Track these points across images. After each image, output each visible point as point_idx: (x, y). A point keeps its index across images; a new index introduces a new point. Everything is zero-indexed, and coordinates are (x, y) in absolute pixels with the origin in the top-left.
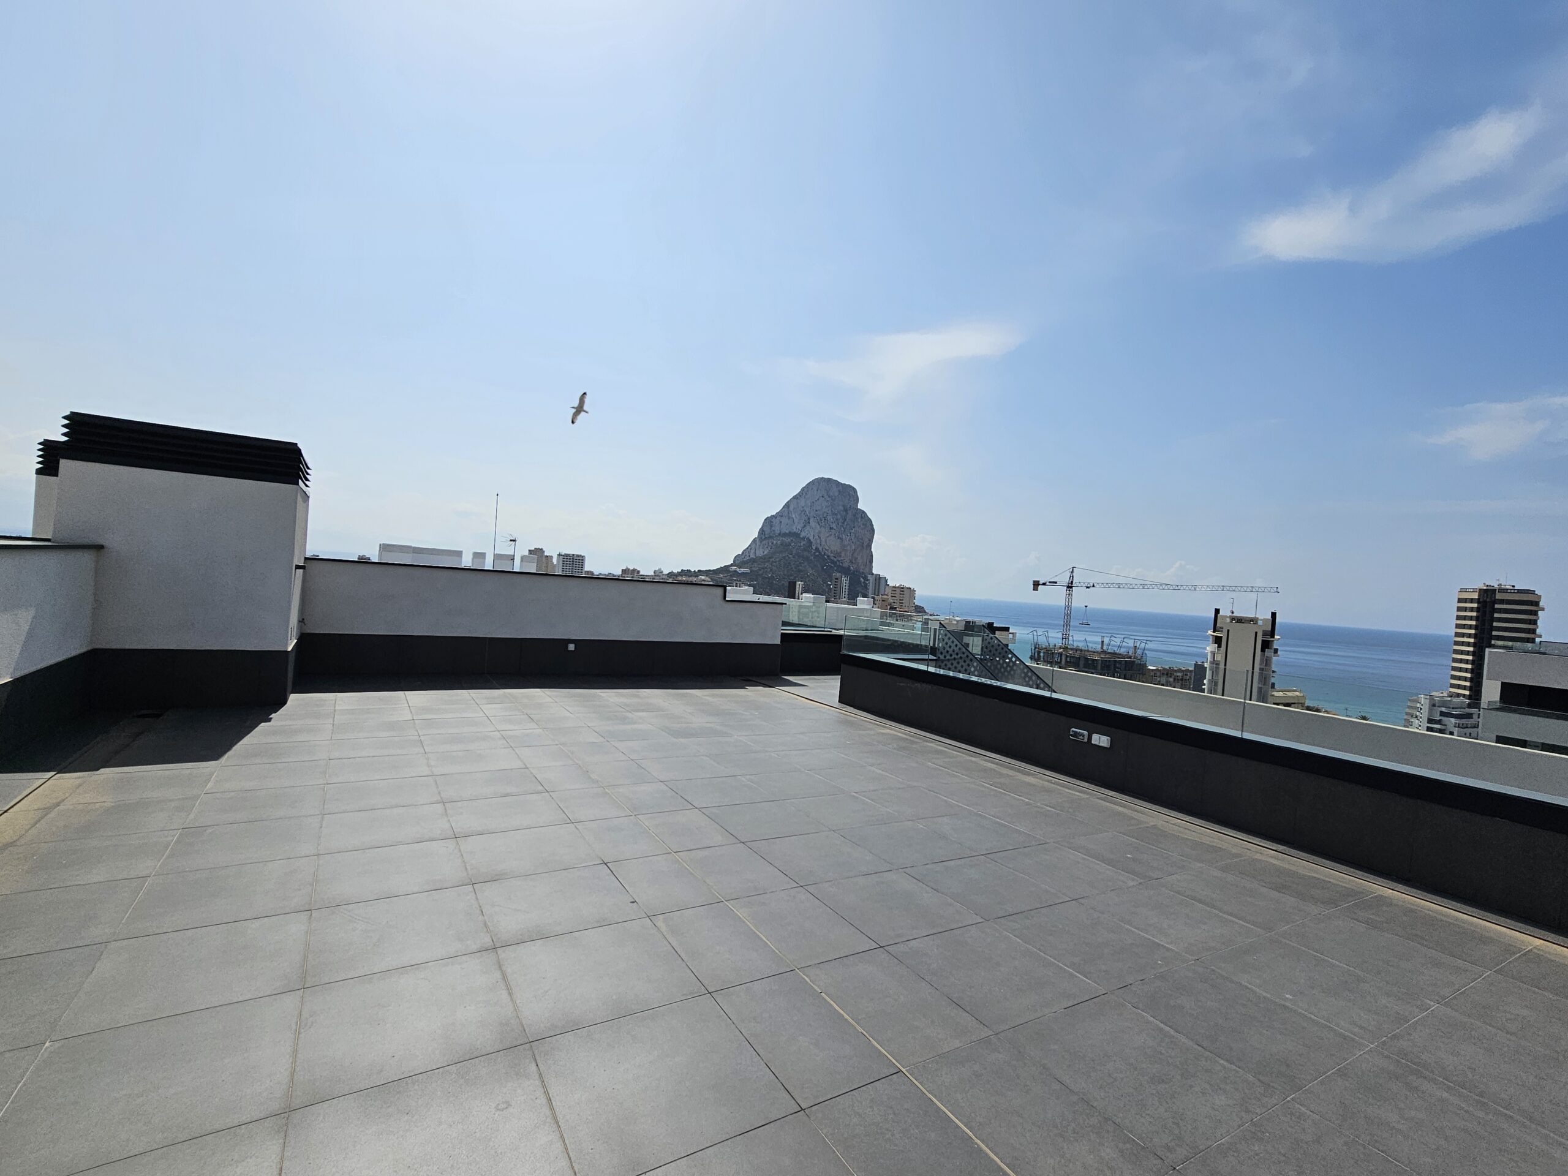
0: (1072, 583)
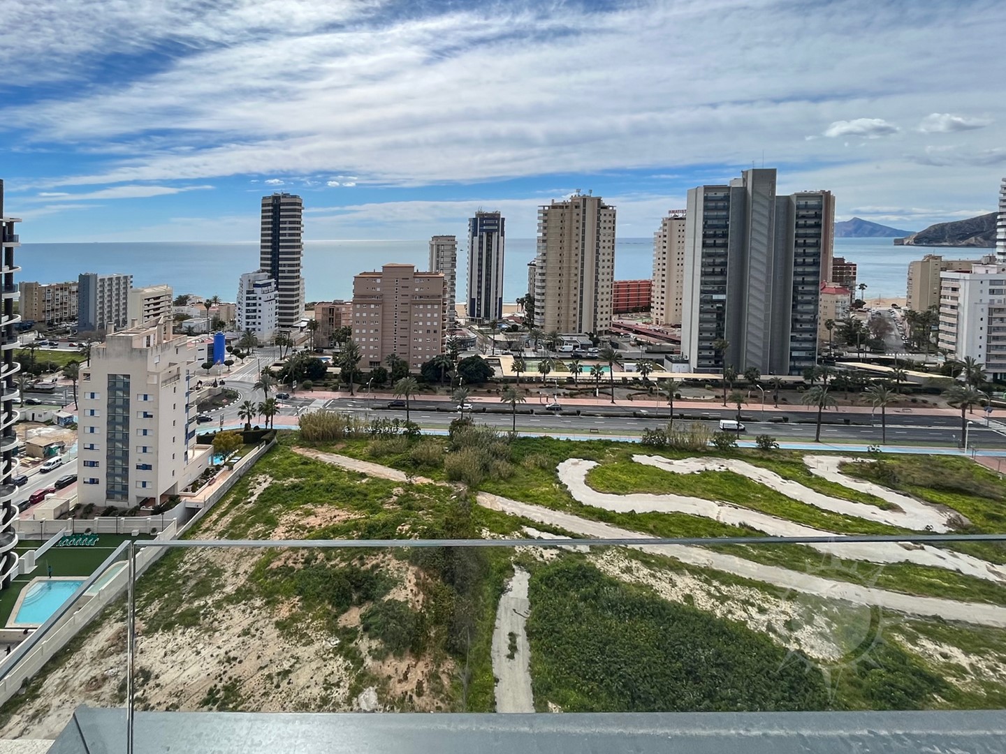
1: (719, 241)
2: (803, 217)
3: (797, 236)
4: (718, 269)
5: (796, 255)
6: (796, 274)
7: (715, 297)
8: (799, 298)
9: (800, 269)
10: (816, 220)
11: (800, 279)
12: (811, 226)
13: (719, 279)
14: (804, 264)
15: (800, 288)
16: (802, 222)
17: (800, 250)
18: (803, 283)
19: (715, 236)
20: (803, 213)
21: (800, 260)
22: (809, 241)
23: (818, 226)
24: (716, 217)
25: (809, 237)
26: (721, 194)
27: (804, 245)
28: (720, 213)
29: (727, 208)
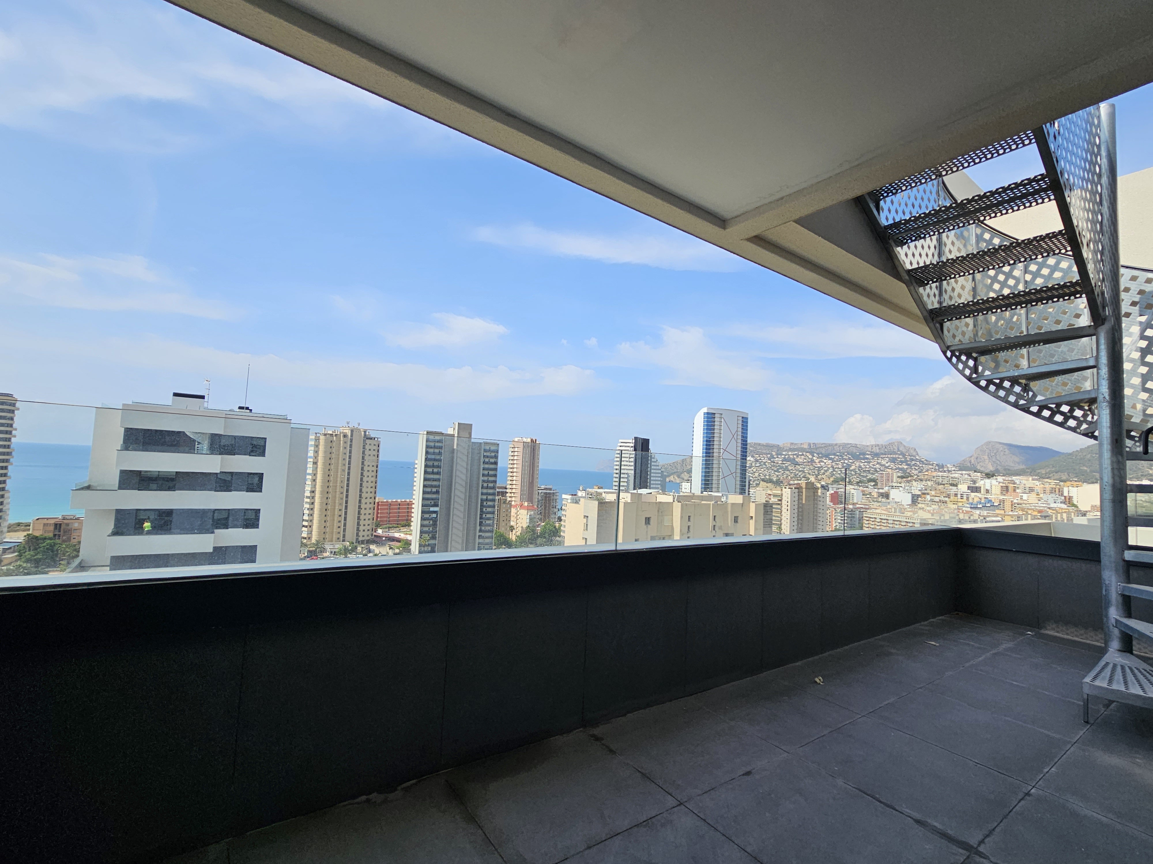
1: (435, 470)
2: (488, 457)
3: (484, 469)
4: (434, 490)
5: (483, 481)
7: (432, 509)
8: (484, 510)
9: (485, 491)
10: (496, 460)
11: (485, 497)
12: (492, 463)
13: (434, 496)
14: (487, 488)
15: (485, 504)
16: (487, 460)
17: (486, 478)
18: (487, 500)
19: (433, 466)
20: (488, 454)
21: (485, 485)
22: (491, 473)
23: (496, 463)
24: (434, 453)
25: (491, 470)
26: (438, 438)
27: (488, 475)
28: (437, 451)
29: (441, 448)
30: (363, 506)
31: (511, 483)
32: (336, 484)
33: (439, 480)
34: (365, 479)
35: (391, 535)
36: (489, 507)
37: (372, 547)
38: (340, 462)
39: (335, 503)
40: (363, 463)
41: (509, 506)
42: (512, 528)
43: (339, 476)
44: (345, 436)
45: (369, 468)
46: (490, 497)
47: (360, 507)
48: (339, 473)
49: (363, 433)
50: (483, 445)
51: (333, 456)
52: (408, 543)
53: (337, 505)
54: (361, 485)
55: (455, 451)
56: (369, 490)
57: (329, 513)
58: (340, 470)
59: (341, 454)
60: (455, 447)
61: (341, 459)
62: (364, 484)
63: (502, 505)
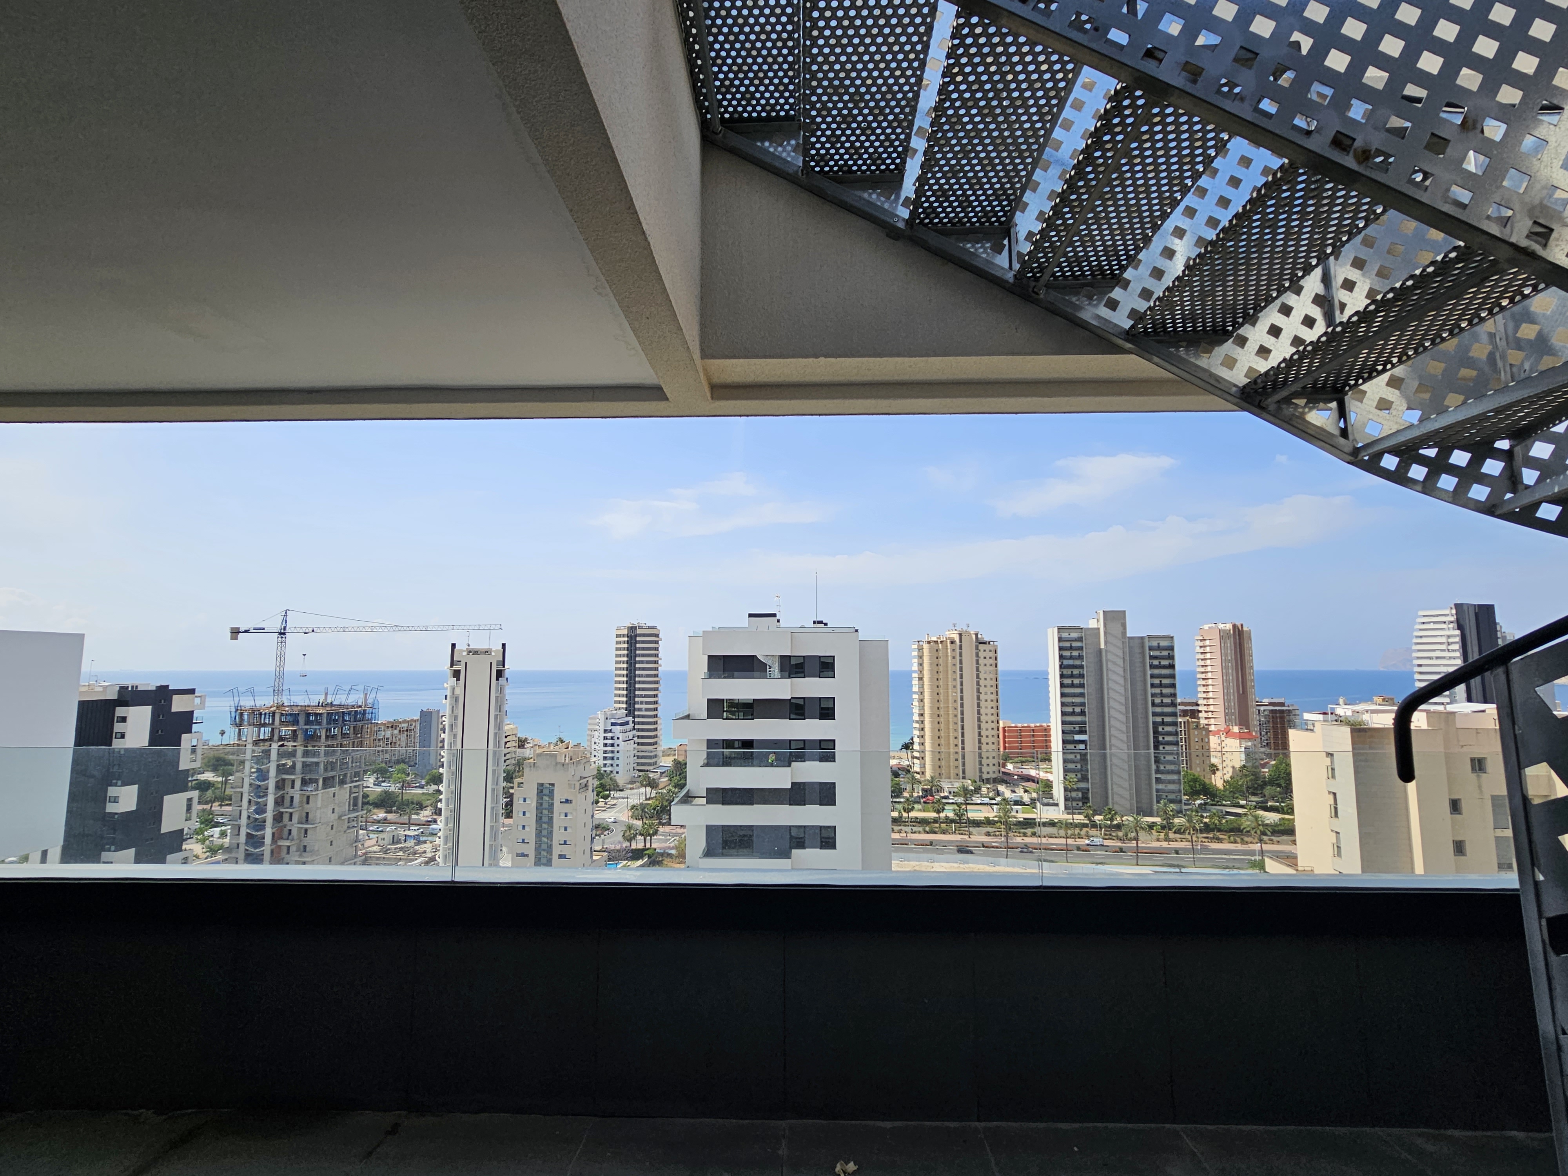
0: (285, 628)
1: (1076, 681)
2: (1156, 658)
3: (1152, 676)
4: (1078, 710)
5: (1153, 695)
6: (1155, 714)
7: (1077, 737)
8: (1161, 738)
9: (1158, 710)
10: (1171, 662)
11: (1159, 719)
12: (1164, 667)
13: (1079, 719)
14: (1162, 705)
15: (1160, 729)
16: (1156, 662)
17: (1157, 691)
18: (1163, 723)
19: (1072, 676)
20: (1157, 653)
21: (1158, 700)
22: (1165, 681)
23: (1172, 666)
24: (1071, 658)
25: (1164, 677)
26: (1074, 635)
27: (1161, 685)
28: (1075, 653)
29: (1081, 648)
30: (983, 733)
31: (1204, 695)
32: (948, 703)
33: (1082, 695)
34: (982, 697)
35: (1025, 772)
36: (1169, 734)
37: (1001, 788)
38: (950, 676)
39: (949, 728)
40: (978, 677)
41: (1204, 733)
42: (1214, 769)
43: (950, 693)
44: (952, 642)
45: (986, 683)
46: (1168, 719)
47: (979, 734)
48: (950, 691)
49: (974, 636)
50: (1146, 640)
51: (941, 668)
52: (1048, 785)
53: (951, 731)
54: (979, 705)
55: (1104, 654)
56: (990, 711)
57: (942, 741)
58: (950, 687)
59: (950, 665)
60: (1102, 646)
61: (950, 672)
62: (982, 704)
63: (1191, 731)
